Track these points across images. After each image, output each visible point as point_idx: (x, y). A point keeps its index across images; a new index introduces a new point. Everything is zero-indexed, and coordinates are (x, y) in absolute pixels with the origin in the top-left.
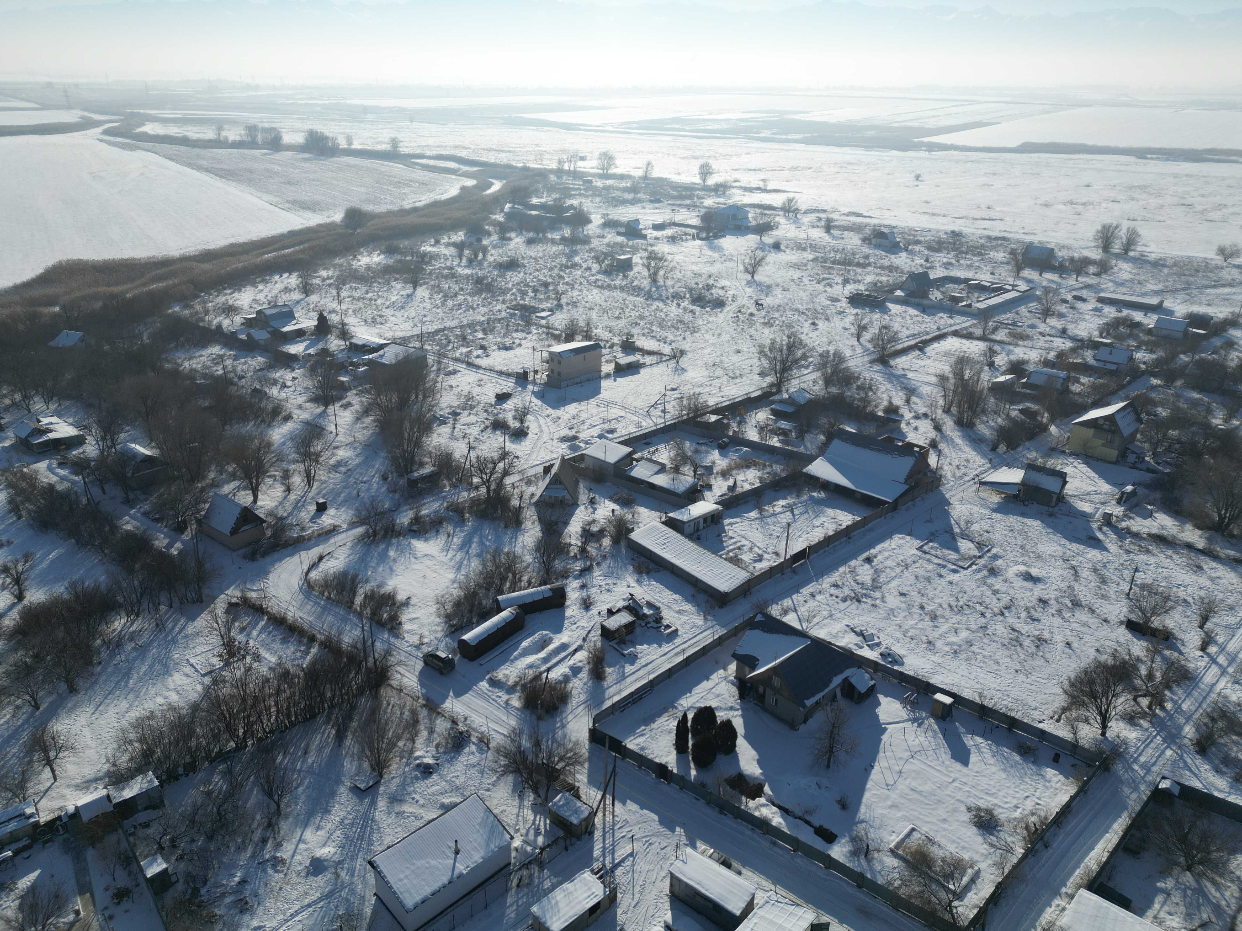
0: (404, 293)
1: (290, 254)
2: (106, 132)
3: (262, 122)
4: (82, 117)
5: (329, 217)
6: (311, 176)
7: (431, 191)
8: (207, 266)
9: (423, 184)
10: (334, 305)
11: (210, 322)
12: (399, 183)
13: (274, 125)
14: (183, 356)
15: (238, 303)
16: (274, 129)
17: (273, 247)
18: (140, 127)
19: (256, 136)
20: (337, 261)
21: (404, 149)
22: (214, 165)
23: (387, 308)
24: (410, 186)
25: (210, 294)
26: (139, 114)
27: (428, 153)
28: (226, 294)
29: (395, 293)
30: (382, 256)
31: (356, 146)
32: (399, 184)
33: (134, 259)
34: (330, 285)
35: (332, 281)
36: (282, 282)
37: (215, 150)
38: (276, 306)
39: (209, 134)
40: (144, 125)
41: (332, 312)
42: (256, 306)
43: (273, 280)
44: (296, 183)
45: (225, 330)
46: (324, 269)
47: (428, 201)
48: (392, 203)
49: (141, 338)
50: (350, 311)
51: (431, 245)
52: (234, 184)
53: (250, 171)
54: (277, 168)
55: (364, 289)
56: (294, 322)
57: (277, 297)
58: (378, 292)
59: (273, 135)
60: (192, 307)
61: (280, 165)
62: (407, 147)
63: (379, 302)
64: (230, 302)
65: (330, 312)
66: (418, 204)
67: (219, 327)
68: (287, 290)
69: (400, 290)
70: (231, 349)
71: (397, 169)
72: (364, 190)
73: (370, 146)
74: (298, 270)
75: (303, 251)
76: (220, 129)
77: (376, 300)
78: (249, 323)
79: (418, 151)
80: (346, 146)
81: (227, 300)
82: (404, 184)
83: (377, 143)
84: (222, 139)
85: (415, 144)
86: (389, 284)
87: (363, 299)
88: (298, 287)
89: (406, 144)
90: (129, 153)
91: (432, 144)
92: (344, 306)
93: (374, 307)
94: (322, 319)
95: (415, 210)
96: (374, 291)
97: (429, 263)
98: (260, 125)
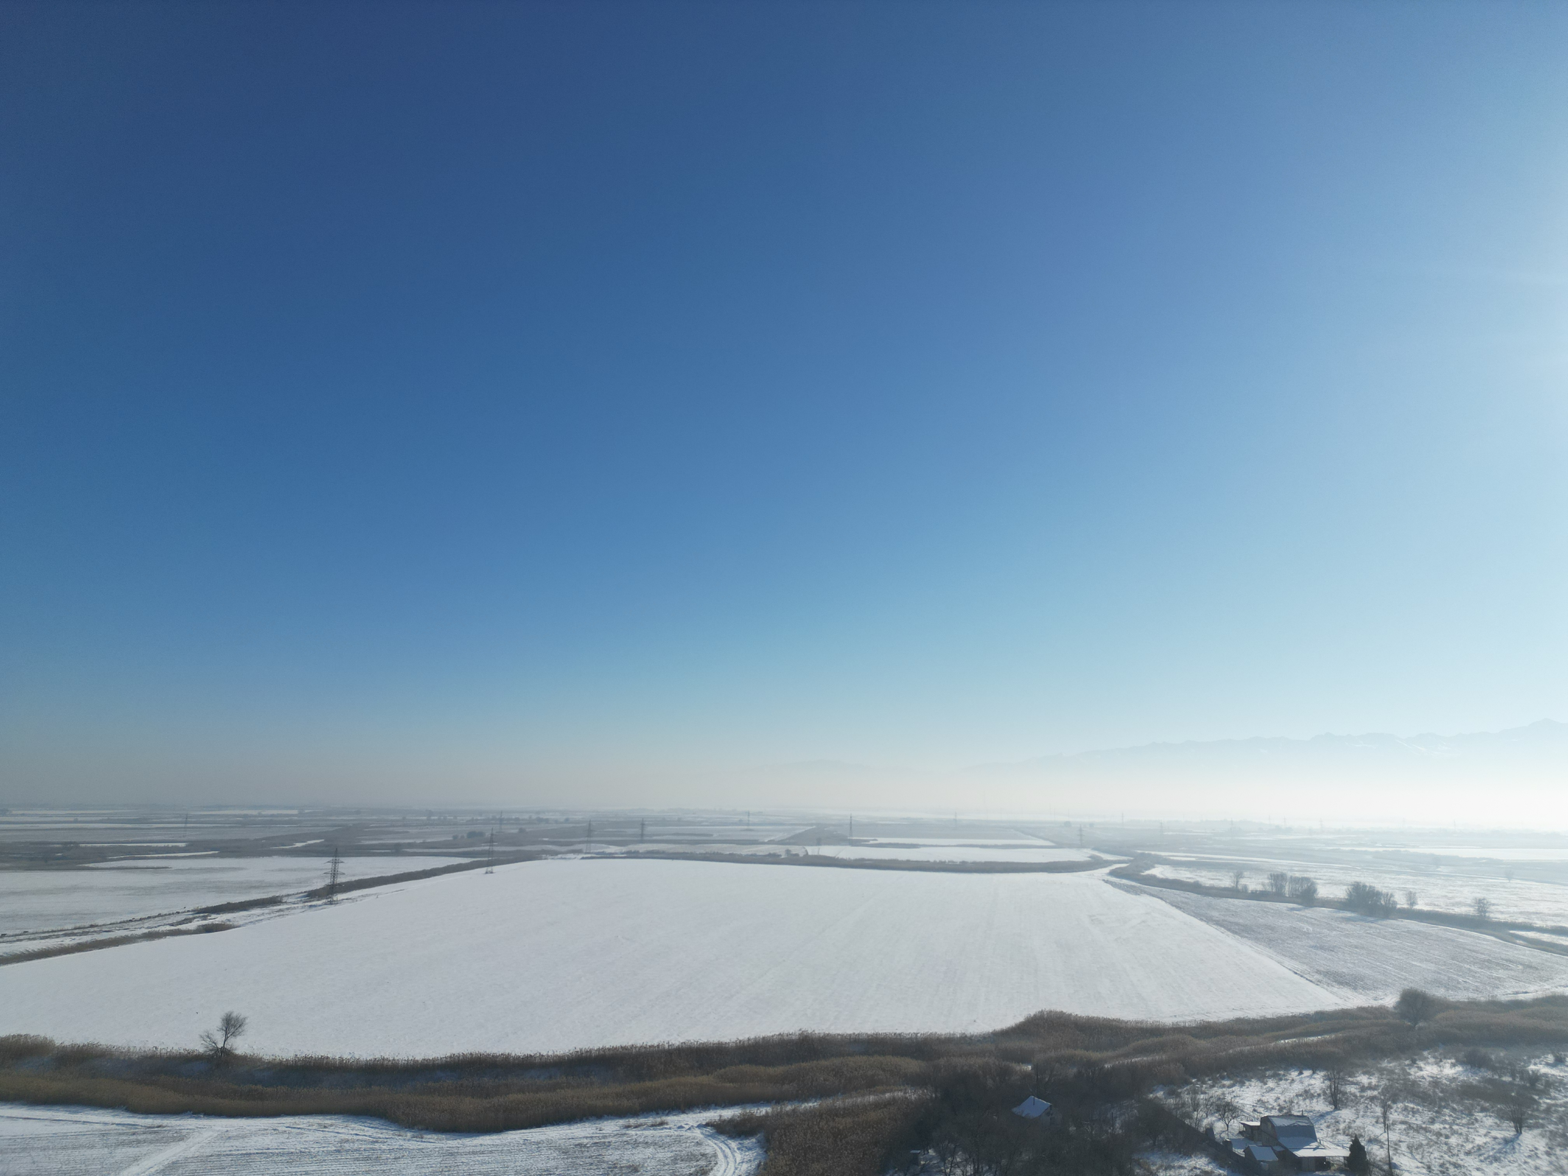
0: (1499, 1134)
1: (1316, 1044)
2: (1113, 873)
3: (1291, 870)
4: (1091, 857)
5: (1375, 999)
6: (1353, 941)
7: (1542, 979)
8: (1203, 1044)
9: (1530, 967)
10: (1378, 1131)
11: (1199, 1121)
12: (1489, 961)
13: (1306, 875)
14: (1159, 1162)
15: (1238, 1102)
16: (1307, 879)
17: (1293, 1031)
18: (1149, 869)
19: (1282, 887)
20: (1385, 1064)
21: (1497, 915)
22: (1227, 918)
23: (1468, 1153)
24: (1507, 968)
25: (1204, 1082)
26: (1150, 855)
27: (1539, 923)
28: (1224, 1086)
29: (1483, 1131)
30: (1459, 1069)
31: (1421, 906)
32: (1488, 963)
33: (1118, 1021)
34: (1372, 1099)
35: (1375, 1093)
36: (1302, 1083)
37: (1230, 900)
38: (1289, 1115)
39: (1225, 881)
40: (1154, 867)
41: (1373, 1141)
42: (1261, 1110)
43: (1289, 1077)
44: (1331, 949)
45: (1217, 1137)
46: (1365, 1073)
47: (1540, 995)
48: (1477, 990)
49: (1113, 1125)
50: (1403, 1147)
51: (1548, 1064)
52: (1249, 942)
53: (1272, 929)
54: (1306, 927)
55: (1430, 1114)
56: (1314, 1145)
57: (1291, 1102)
58: (1451, 1125)
59: (1305, 886)
60: (1178, 1095)
61: (1312, 924)
62: (1502, 913)
63: (1453, 1140)
64: (1228, 1098)
65: (1370, 1141)
66: (1521, 997)
67: (1210, 1130)
68: (1307, 1094)
69: (1491, 1128)
70: (1221, 1167)
71: (1487, 942)
72: (1432, 967)
73: (1442, 908)
74: (1325, 1069)
75: (1334, 1042)
76: (1239, 876)
77: (1447, 1137)
78: (1249, 1133)
79: (1521, 920)
80: (1406, 906)
81: (1223, 1094)
82: (1498, 964)
83: (1453, 905)
84: (1240, 887)
85: (1515, 909)
86: (1470, 1114)
87: (1426, 1130)
88: (1325, 1093)
89: (1500, 908)
90: (1134, 896)
91: (1546, 911)
92: (1394, 1136)
93: (1445, 1148)
94: (1357, 1149)
95: (1516, 1005)
96: (1444, 1122)
97: (1544, 1093)
98: (1289, 874)
